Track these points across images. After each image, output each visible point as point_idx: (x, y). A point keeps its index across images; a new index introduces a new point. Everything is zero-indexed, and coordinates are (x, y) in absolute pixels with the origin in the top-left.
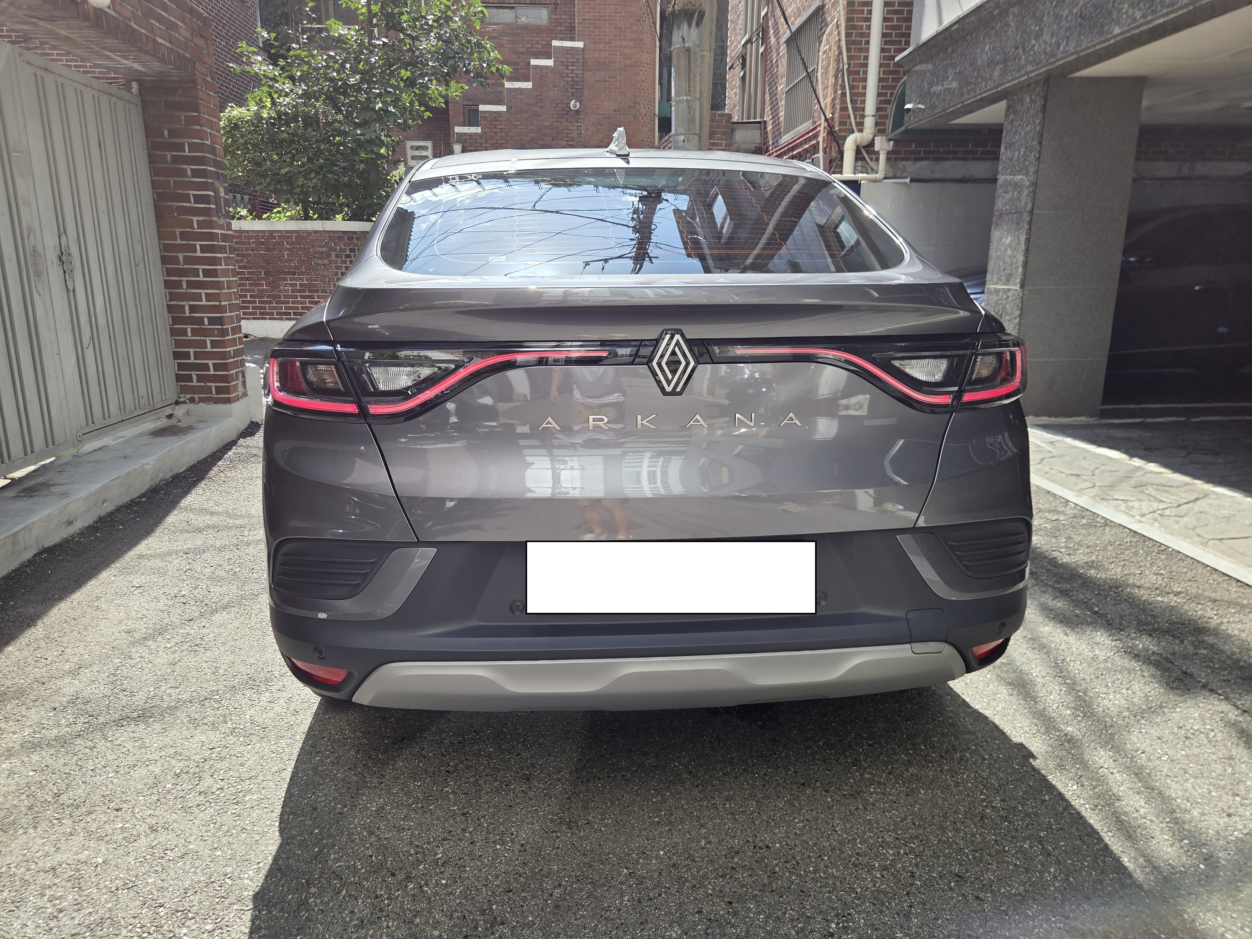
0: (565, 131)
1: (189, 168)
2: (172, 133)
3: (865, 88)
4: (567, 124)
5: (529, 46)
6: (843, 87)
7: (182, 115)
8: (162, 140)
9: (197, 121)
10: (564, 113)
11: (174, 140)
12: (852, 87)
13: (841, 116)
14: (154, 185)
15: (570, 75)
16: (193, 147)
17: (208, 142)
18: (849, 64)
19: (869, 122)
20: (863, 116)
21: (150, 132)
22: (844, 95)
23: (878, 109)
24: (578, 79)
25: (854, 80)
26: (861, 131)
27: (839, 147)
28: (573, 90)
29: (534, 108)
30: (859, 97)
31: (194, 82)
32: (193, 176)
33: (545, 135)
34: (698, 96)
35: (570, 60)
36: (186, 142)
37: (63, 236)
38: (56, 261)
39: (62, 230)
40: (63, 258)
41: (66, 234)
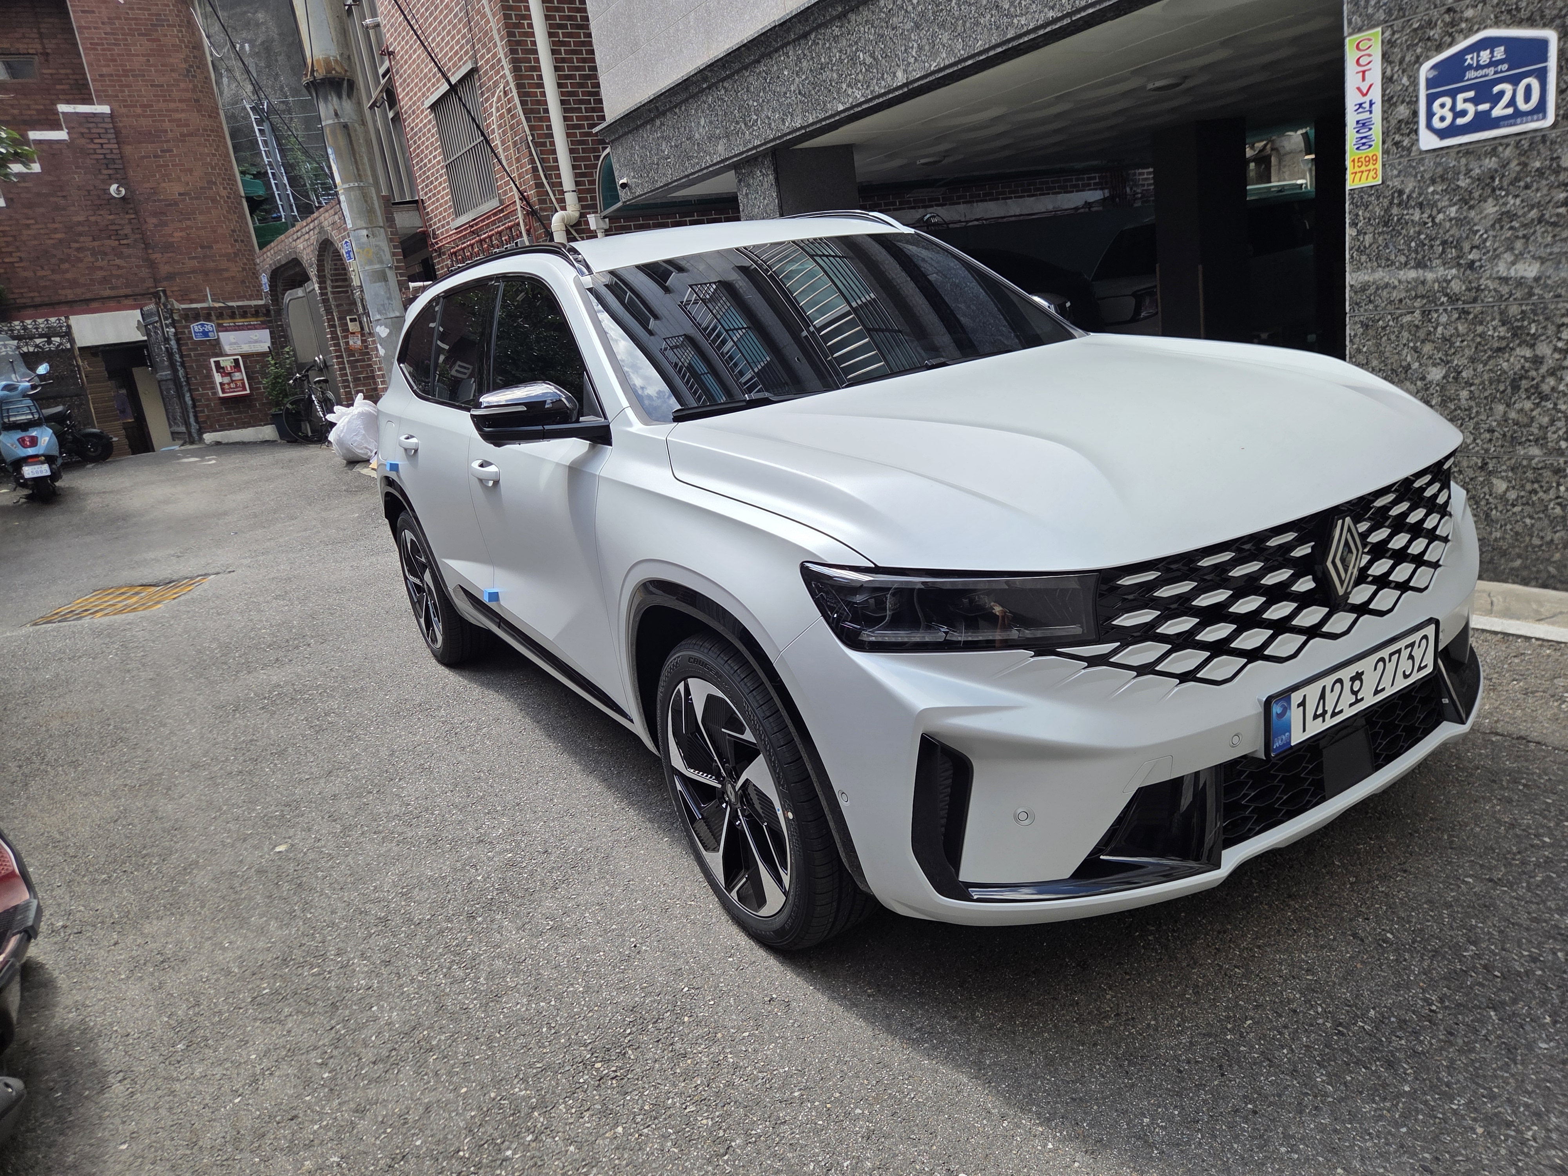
0: (111, 227)
3: (556, 160)
4: (111, 217)
5: (16, 112)
6: (532, 161)
10: (103, 202)
12: (542, 161)
13: (538, 194)
15: (98, 151)
18: (533, 135)
19: (571, 199)
20: (563, 192)
22: (535, 169)
23: (577, 183)
24: (114, 157)
25: (542, 152)
26: (564, 208)
27: (545, 227)
28: (110, 172)
29: (52, 199)
30: (552, 170)
33: (80, 234)
34: (371, 181)
35: (94, 131)
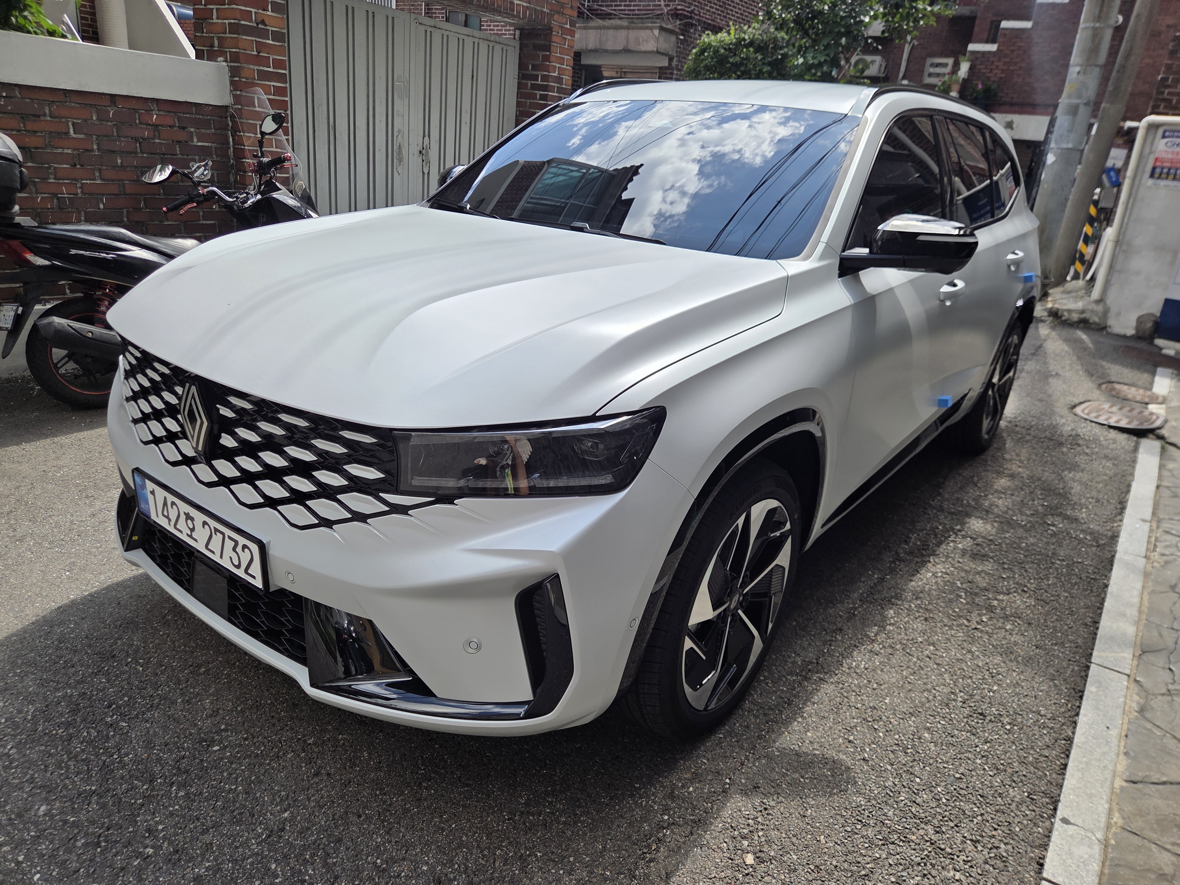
1: (539, 93)
2: (534, 68)
7: (541, 54)
8: (527, 72)
9: (547, 58)
11: (533, 73)
14: (518, 104)
16: (545, 78)
17: (556, 74)
21: (522, 66)
31: (551, 29)
32: (540, 99)
36: (540, 73)
37: (427, 138)
38: (417, 153)
39: (426, 134)
40: (424, 152)
41: (429, 136)
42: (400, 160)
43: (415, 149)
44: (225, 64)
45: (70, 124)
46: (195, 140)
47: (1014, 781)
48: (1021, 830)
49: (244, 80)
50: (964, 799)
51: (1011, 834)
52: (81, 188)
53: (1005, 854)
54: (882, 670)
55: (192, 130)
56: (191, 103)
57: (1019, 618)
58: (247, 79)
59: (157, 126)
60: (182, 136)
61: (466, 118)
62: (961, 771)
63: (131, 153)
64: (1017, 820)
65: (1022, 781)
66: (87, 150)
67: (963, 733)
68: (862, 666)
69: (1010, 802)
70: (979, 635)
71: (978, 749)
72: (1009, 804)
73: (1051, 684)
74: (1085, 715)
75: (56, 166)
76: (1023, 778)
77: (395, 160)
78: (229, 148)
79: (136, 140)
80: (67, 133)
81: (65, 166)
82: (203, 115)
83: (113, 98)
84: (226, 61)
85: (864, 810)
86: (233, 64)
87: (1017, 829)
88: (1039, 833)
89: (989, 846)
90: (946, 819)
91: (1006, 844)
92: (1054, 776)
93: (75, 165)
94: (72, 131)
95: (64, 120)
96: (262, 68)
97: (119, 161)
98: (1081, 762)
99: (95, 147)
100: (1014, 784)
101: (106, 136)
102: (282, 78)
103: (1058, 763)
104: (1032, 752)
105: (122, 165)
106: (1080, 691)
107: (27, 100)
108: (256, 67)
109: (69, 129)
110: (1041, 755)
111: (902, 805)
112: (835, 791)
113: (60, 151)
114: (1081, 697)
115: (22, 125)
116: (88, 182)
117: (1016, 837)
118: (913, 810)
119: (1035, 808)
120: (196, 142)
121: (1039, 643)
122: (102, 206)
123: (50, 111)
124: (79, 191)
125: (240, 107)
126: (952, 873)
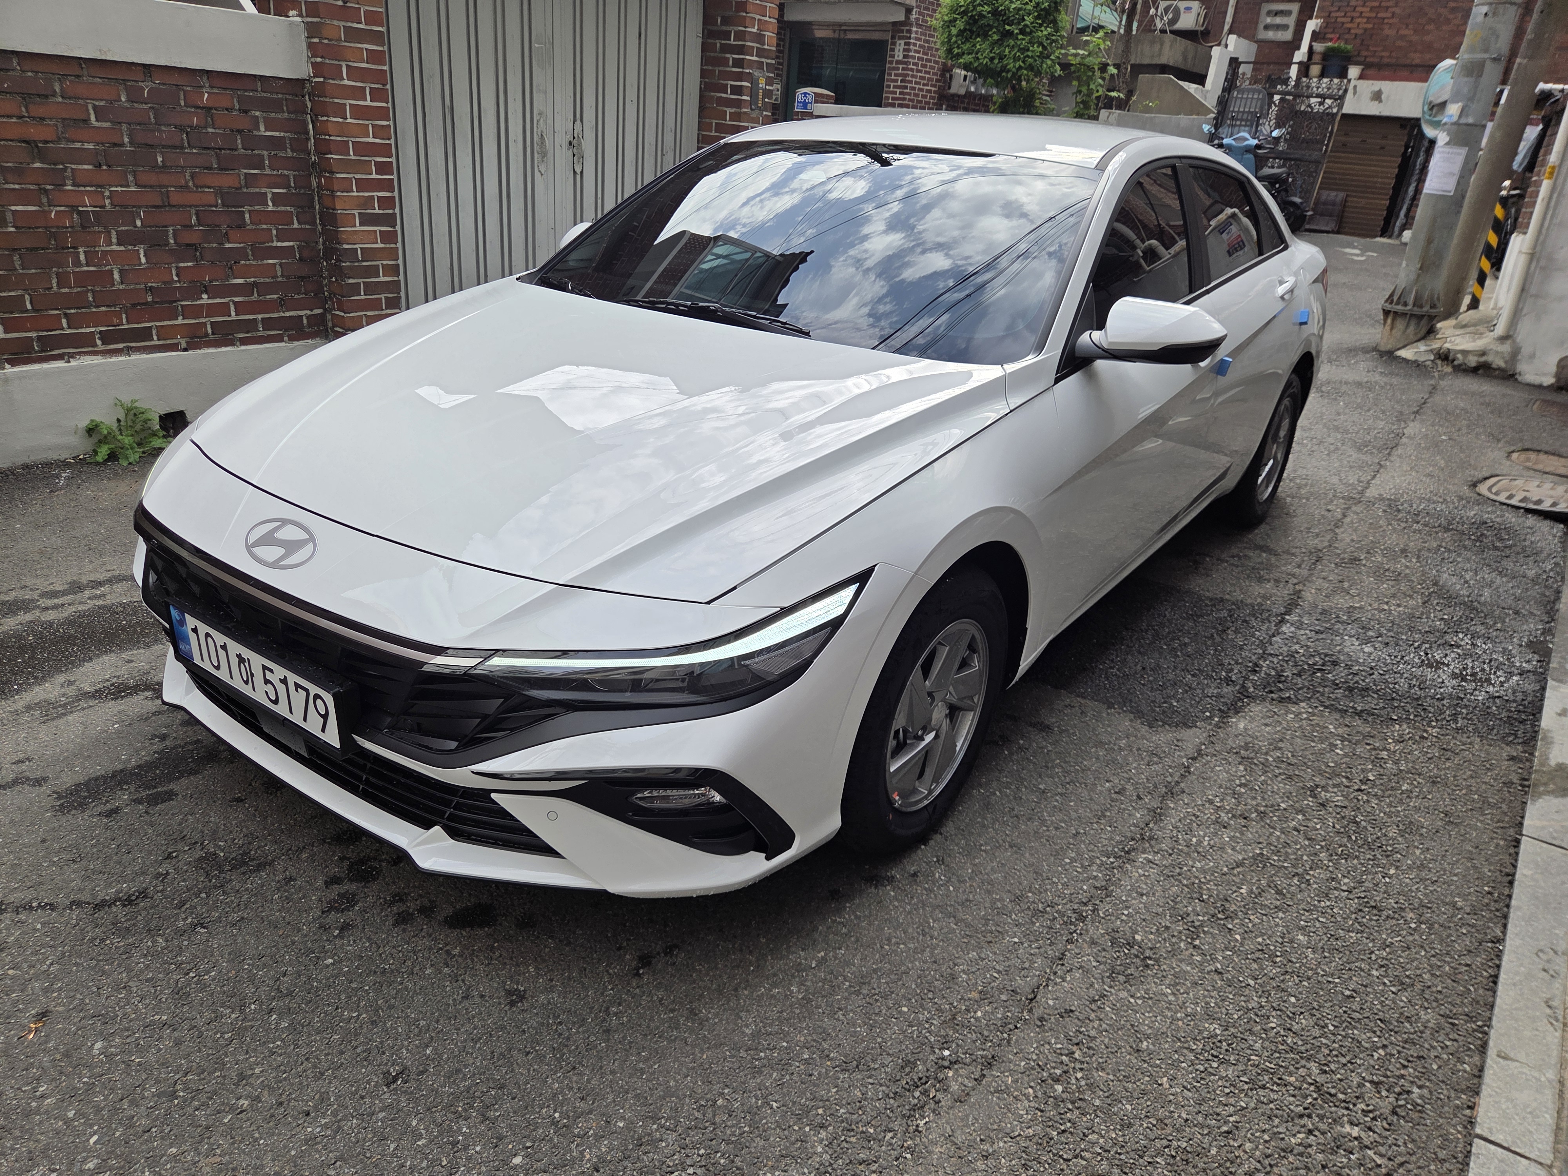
1: (731, 57)
2: (725, 21)
8: (715, 28)
9: (742, 7)
11: (724, 28)
14: (703, 74)
16: (740, 36)
21: (707, 19)
32: (733, 66)
36: (733, 29)
37: (578, 122)
38: (565, 144)
39: (578, 116)
40: (575, 142)
41: (582, 121)
42: (544, 155)
43: (562, 139)
44: (299, 19)
45: (90, 106)
46: (262, 128)
47: (1427, 1000)
48: (1440, 1067)
49: (326, 41)
50: (1358, 1025)
51: (1426, 1073)
52: (109, 197)
53: (1419, 1101)
54: (1233, 849)
55: (257, 114)
56: (255, 76)
57: (1420, 774)
58: (330, 40)
59: (211, 109)
60: (243, 123)
61: (631, 94)
62: (1352, 987)
63: (176, 147)
64: (1433, 1054)
65: (1436, 1000)
66: (115, 145)
67: (1353, 935)
68: (1206, 843)
69: (1422, 1028)
70: (1365, 798)
71: (1373, 957)
72: (1422, 1032)
73: (1469, 864)
74: (1519, 908)
75: (73, 166)
76: (1439, 997)
77: (536, 155)
78: (308, 139)
79: (181, 128)
80: (86, 121)
81: (86, 167)
82: (272, 93)
83: (148, 69)
84: (300, 15)
85: (1220, 1041)
86: (310, 19)
87: (1435, 1067)
88: (1465, 1071)
89: (1397, 1090)
90: (1334, 1053)
91: (1420, 1087)
92: (1481, 991)
93: (100, 165)
94: (93, 118)
95: (81, 102)
96: (349, 24)
97: (160, 159)
98: (1517, 973)
99: (126, 140)
100: (1426, 1004)
101: (139, 124)
102: (378, 38)
103: (1485, 974)
104: (1447, 959)
105: (164, 166)
106: (1508, 875)
107: (30, 74)
108: (342, 24)
109: (89, 114)
110: (1460, 964)
111: (1273, 1034)
112: (1179, 1015)
113: (78, 145)
114: (1511, 883)
115: (23, 109)
116: (119, 189)
117: (1433, 1078)
118: (1289, 1041)
119: (1457, 1037)
120: (262, 131)
121: (1448, 809)
122: (139, 223)
123: (62, 89)
124: (107, 202)
125: (322, 80)
126: (1347, 1128)
